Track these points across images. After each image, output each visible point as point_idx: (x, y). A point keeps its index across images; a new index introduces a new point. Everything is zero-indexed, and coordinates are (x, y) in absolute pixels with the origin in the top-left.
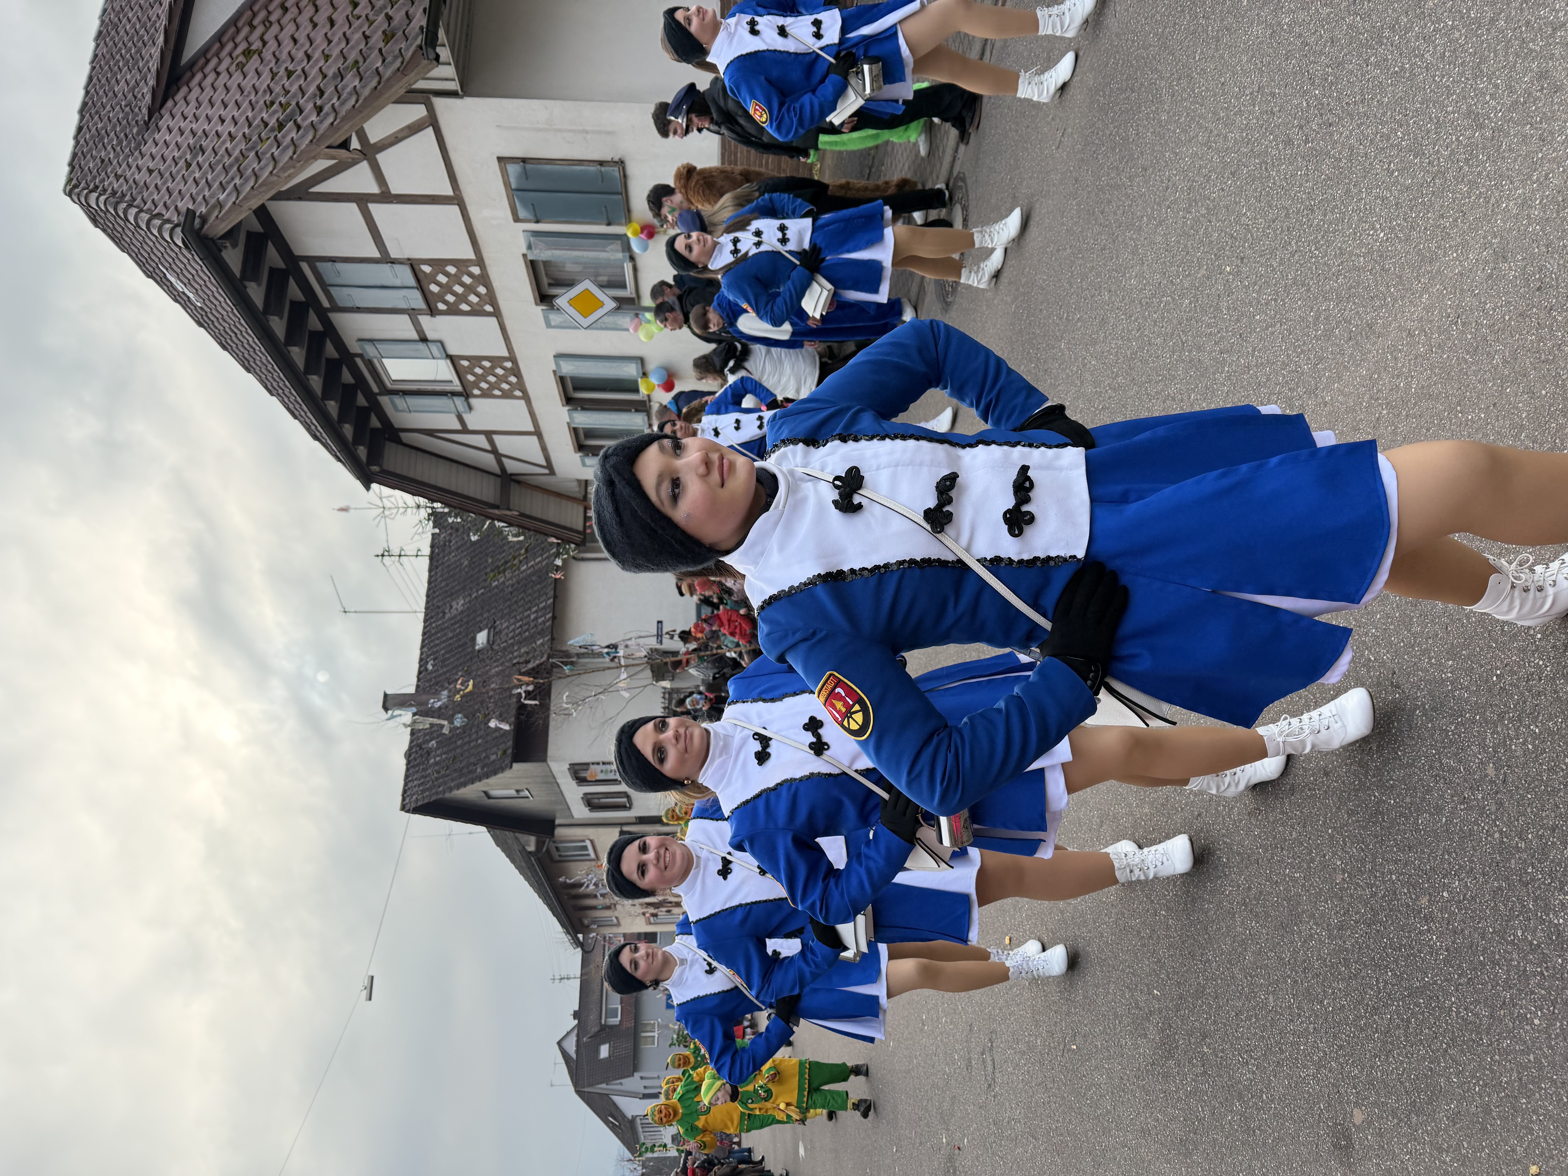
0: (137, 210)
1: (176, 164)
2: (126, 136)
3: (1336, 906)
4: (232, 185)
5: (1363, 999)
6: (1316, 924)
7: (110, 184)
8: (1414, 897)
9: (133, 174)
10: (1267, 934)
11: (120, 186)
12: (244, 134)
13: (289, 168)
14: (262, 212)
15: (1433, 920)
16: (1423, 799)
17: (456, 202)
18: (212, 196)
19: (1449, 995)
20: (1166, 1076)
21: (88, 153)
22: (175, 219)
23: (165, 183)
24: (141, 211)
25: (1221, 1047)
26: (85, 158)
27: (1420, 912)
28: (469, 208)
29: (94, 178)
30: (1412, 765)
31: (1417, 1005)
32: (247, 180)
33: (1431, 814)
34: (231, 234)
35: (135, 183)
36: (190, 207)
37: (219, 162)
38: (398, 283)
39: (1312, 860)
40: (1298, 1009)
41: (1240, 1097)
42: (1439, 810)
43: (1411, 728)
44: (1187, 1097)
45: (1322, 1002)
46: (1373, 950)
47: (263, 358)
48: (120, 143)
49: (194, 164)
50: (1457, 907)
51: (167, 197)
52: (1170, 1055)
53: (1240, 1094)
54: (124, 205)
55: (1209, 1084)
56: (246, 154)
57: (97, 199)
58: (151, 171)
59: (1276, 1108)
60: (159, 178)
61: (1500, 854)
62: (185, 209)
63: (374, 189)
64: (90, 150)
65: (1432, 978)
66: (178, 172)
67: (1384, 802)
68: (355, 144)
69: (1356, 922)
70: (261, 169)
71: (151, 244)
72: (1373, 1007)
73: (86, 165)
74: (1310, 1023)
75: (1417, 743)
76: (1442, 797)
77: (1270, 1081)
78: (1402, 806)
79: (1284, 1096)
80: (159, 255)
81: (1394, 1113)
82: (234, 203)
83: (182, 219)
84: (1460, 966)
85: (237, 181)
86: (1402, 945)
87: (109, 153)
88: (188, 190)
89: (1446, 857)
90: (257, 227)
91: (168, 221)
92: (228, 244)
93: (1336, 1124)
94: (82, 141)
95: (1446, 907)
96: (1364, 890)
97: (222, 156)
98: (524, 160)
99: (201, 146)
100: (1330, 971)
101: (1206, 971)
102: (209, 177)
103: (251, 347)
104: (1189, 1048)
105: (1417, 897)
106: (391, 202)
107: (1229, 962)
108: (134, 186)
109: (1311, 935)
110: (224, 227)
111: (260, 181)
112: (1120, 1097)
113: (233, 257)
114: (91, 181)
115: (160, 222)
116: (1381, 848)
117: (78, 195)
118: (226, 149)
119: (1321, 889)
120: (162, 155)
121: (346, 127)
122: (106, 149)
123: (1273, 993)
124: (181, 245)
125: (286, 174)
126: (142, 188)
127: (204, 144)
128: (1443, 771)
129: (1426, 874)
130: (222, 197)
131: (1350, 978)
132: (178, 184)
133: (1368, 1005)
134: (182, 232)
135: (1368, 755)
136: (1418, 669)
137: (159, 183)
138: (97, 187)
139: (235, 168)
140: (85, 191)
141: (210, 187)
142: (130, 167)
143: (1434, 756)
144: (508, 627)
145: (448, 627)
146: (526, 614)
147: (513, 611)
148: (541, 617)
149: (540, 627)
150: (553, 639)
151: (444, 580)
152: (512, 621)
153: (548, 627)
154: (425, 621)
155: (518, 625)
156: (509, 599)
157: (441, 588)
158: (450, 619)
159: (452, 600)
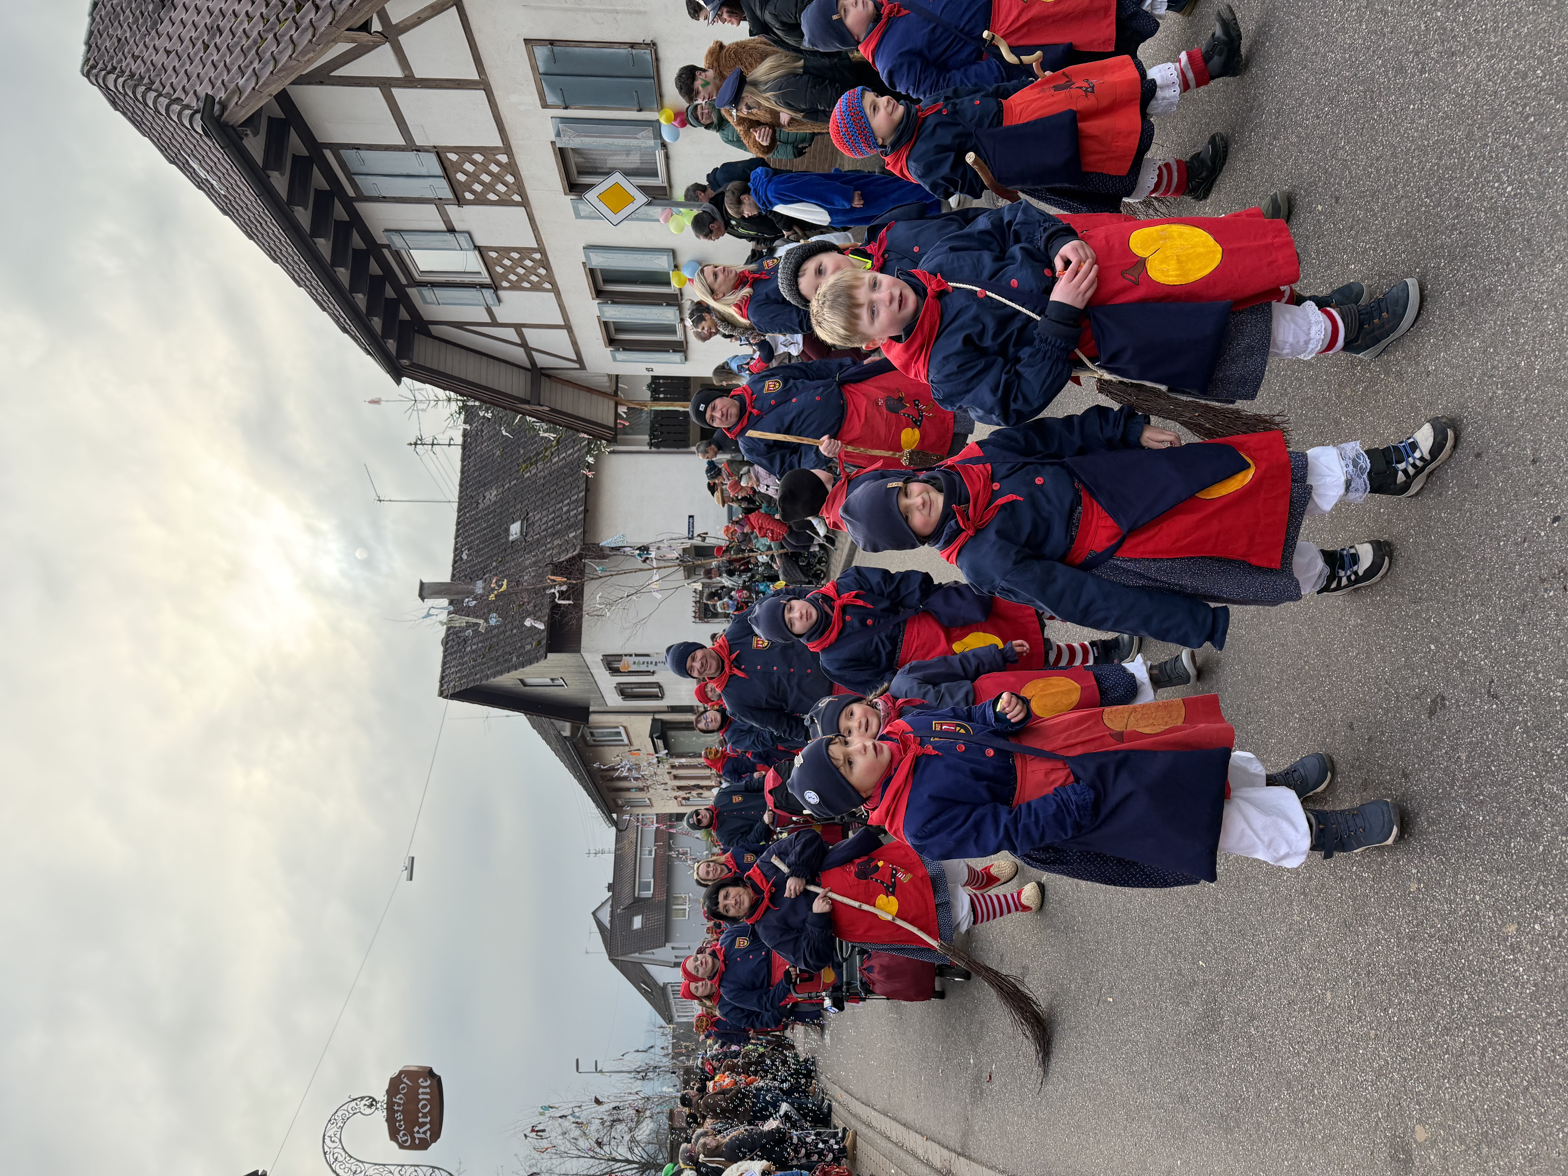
0: (156, 94)
1: (194, 46)
2: (143, 15)
3: (1409, 915)
4: (250, 70)
5: (1433, 1016)
6: (1384, 929)
7: (128, 65)
8: (1500, 922)
9: (150, 56)
10: (1328, 929)
11: (138, 68)
12: (262, 14)
13: (308, 52)
14: (283, 98)
15: (1520, 951)
16: (1518, 822)
17: (482, 87)
18: (231, 81)
20: (1209, 1048)
21: (104, 31)
22: (194, 104)
23: (182, 66)
24: (160, 95)
25: (1270, 1033)
26: (101, 36)
27: (1506, 939)
28: (495, 93)
29: (112, 58)
30: (1507, 784)
31: (1497, 1035)
32: (266, 64)
33: (1527, 840)
34: (251, 121)
35: (153, 65)
36: (210, 93)
37: (237, 43)
38: (425, 173)
40: (1359, 1012)
41: (1289, 1086)
42: (1536, 837)
43: (1509, 744)
44: (1231, 1073)
45: (1385, 1010)
46: (1448, 969)
47: (290, 250)
48: (136, 21)
49: (212, 45)
50: (1550, 943)
51: (186, 81)
52: (1213, 1029)
53: (1289, 1083)
54: (142, 89)
55: (1255, 1066)
56: (264, 37)
57: (116, 81)
58: (168, 53)
59: (1328, 1106)
60: (177, 60)
62: (202, 95)
63: (398, 73)
64: (107, 27)
65: (1515, 1011)
66: (196, 54)
67: (1471, 817)
68: (376, 26)
69: (1431, 936)
70: (280, 52)
71: (172, 129)
72: (1445, 1026)
73: (102, 44)
74: (1372, 1029)
75: (1515, 761)
76: (1540, 823)
77: (1323, 1078)
78: (1492, 825)
79: (1338, 1095)
80: (181, 141)
81: (1462, 1141)
82: (254, 89)
83: (201, 105)
85: (256, 65)
86: (1482, 970)
87: (125, 32)
88: (206, 73)
89: (1541, 888)
90: (278, 113)
91: (188, 107)
92: (249, 132)
93: (1395, 1137)
94: (98, 19)
95: (1538, 940)
96: (1442, 904)
97: (240, 37)
98: (552, 42)
99: (218, 26)
100: (1397, 980)
101: (1257, 953)
102: (228, 60)
103: (277, 237)
104: (1235, 1025)
105: (1504, 925)
106: (416, 87)
107: (1284, 948)
108: (152, 68)
109: (1378, 940)
110: (243, 115)
111: (279, 66)
112: (1158, 1058)
113: (255, 146)
114: (109, 62)
115: (179, 107)
116: (1465, 865)
117: (96, 76)
118: (244, 30)
119: (1392, 894)
120: (179, 36)
121: (366, 9)
122: (122, 27)
123: (1332, 990)
124: (201, 132)
125: (306, 58)
126: (160, 70)
127: (221, 24)
128: (1544, 796)
129: (1515, 901)
130: (241, 82)
131: (1420, 991)
132: (196, 67)
133: (1438, 1023)
134: (202, 119)
135: (1455, 763)
136: (1521, 682)
137: (177, 66)
138: (115, 68)
139: (254, 51)
140: (103, 73)
141: (229, 71)
142: (147, 48)
143: (1534, 778)
144: (540, 519)
145: (481, 518)
146: (558, 506)
147: (545, 503)
148: (573, 510)
149: (572, 520)
150: (584, 532)
151: (476, 470)
152: (544, 513)
153: (580, 520)
154: (459, 511)
155: (550, 517)
156: (541, 491)
157: (474, 478)
158: (483, 510)
159: (486, 490)
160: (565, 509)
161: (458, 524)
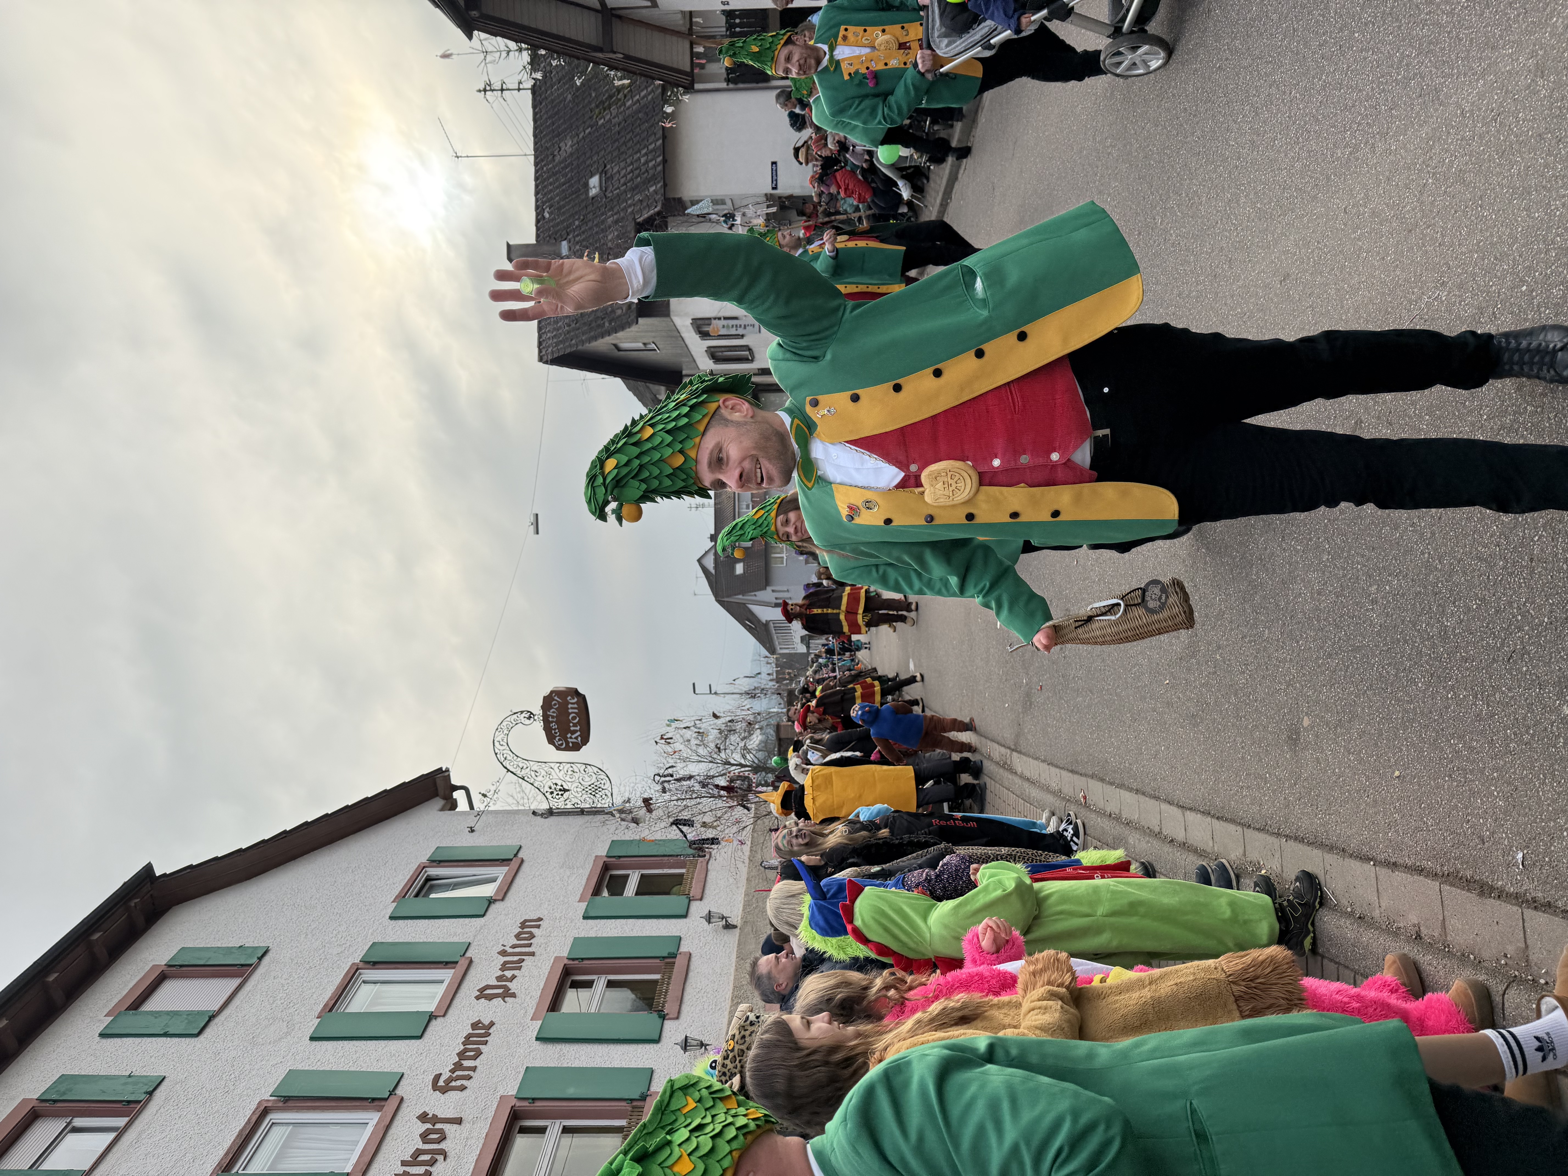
3: (1320, 577)
5: (1324, 646)
6: (1304, 586)
8: (1368, 584)
15: (1376, 603)
19: (1374, 656)
20: (1189, 669)
25: (1228, 658)
31: (1355, 657)
33: (1391, 528)
39: (1311, 539)
40: (1282, 643)
41: (1236, 694)
42: (1397, 526)
44: (1201, 686)
45: (1298, 642)
46: (1336, 614)
50: (1392, 598)
52: (1194, 655)
53: (1236, 692)
55: (1217, 681)
59: (1257, 706)
61: (1426, 569)
65: (1368, 642)
72: (1329, 652)
74: (1289, 654)
77: (1256, 687)
79: (1263, 699)
81: (1328, 725)
84: (1385, 639)
86: (1354, 615)
89: (1394, 561)
93: (1292, 724)
95: (1387, 596)
96: (1339, 570)
100: (1307, 622)
101: (1226, 600)
104: (1207, 653)
105: (1371, 585)
107: (1244, 598)
109: (1300, 594)
112: (1156, 676)
131: (1319, 629)
133: (1326, 650)
144: (619, 172)
145: (559, 172)
146: (636, 157)
147: (622, 153)
148: (651, 160)
149: (651, 172)
150: (665, 185)
151: (549, 118)
152: (622, 164)
153: (659, 172)
154: (536, 164)
155: (629, 169)
156: (617, 140)
157: (548, 127)
158: (560, 162)
159: (561, 141)
160: (643, 160)
161: (536, 179)
